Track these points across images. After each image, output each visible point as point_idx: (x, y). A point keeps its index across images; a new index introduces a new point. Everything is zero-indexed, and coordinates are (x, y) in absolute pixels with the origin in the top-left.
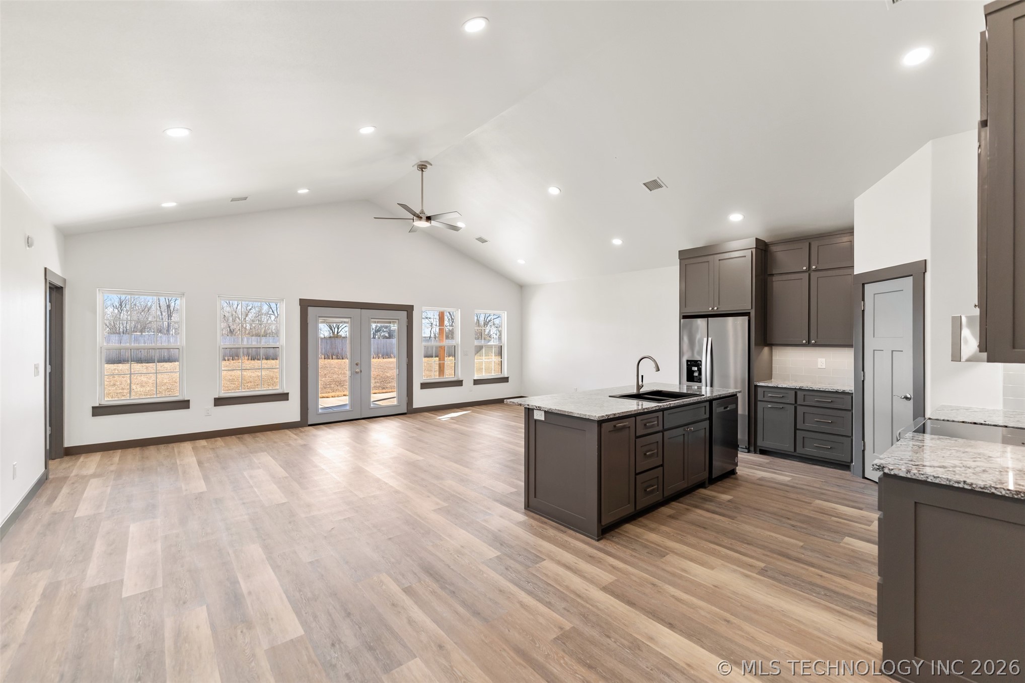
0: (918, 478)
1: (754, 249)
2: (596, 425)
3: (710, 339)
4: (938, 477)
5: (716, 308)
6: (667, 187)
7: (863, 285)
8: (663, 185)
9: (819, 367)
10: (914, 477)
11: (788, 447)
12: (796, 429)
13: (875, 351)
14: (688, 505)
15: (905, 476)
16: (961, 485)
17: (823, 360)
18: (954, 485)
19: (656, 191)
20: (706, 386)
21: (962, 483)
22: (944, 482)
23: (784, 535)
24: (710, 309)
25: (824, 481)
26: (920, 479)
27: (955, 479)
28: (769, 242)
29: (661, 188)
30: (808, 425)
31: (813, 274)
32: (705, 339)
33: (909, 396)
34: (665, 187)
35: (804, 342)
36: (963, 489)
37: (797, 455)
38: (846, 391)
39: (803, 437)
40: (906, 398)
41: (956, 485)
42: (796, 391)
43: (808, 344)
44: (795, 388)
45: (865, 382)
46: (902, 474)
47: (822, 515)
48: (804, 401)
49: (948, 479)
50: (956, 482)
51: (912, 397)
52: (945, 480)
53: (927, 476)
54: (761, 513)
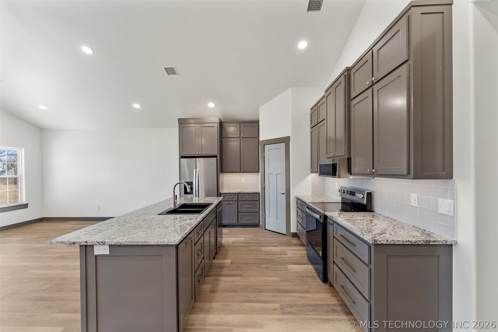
0: (391, 243)
1: (219, 124)
2: (174, 248)
3: (197, 170)
4: (399, 241)
5: (200, 153)
6: (179, 76)
7: (264, 145)
8: (177, 73)
9: (242, 182)
10: (390, 243)
11: (235, 222)
12: (238, 212)
13: (277, 174)
14: (215, 276)
15: (386, 243)
16: (407, 243)
17: (244, 178)
18: (405, 243)
19: (171, 76)
20: (196, 197)
21: (408, 242)
22: (401, 243)
23: (269, 276)
24: (197, 153)
25: (255, 235)
26: (392, 243)
27: (405, 240)
28: (223, 121)
29: (175, 75)
30: (243, 210)
31: (241, 139)
32: (195, 170)
33: (284, 193)
34: (178, 75)
35: (239, 170)
36: (408, 245)
37: (239, 224)
38: (257, 192)
39: (241, 216)
40: (283, 194)
41: (406, 243)
42: (238, 194)
43: (240, 172)
44: (238, 193)
45: (265, 187)
46: (385, 243)
47: (270, 255)
48: (241, 199)
49: (403, 241)
50: (405, 242)
51: (285, 193)
52: (402, 242)
53: (395, 241)
54: (250, 265)
